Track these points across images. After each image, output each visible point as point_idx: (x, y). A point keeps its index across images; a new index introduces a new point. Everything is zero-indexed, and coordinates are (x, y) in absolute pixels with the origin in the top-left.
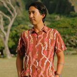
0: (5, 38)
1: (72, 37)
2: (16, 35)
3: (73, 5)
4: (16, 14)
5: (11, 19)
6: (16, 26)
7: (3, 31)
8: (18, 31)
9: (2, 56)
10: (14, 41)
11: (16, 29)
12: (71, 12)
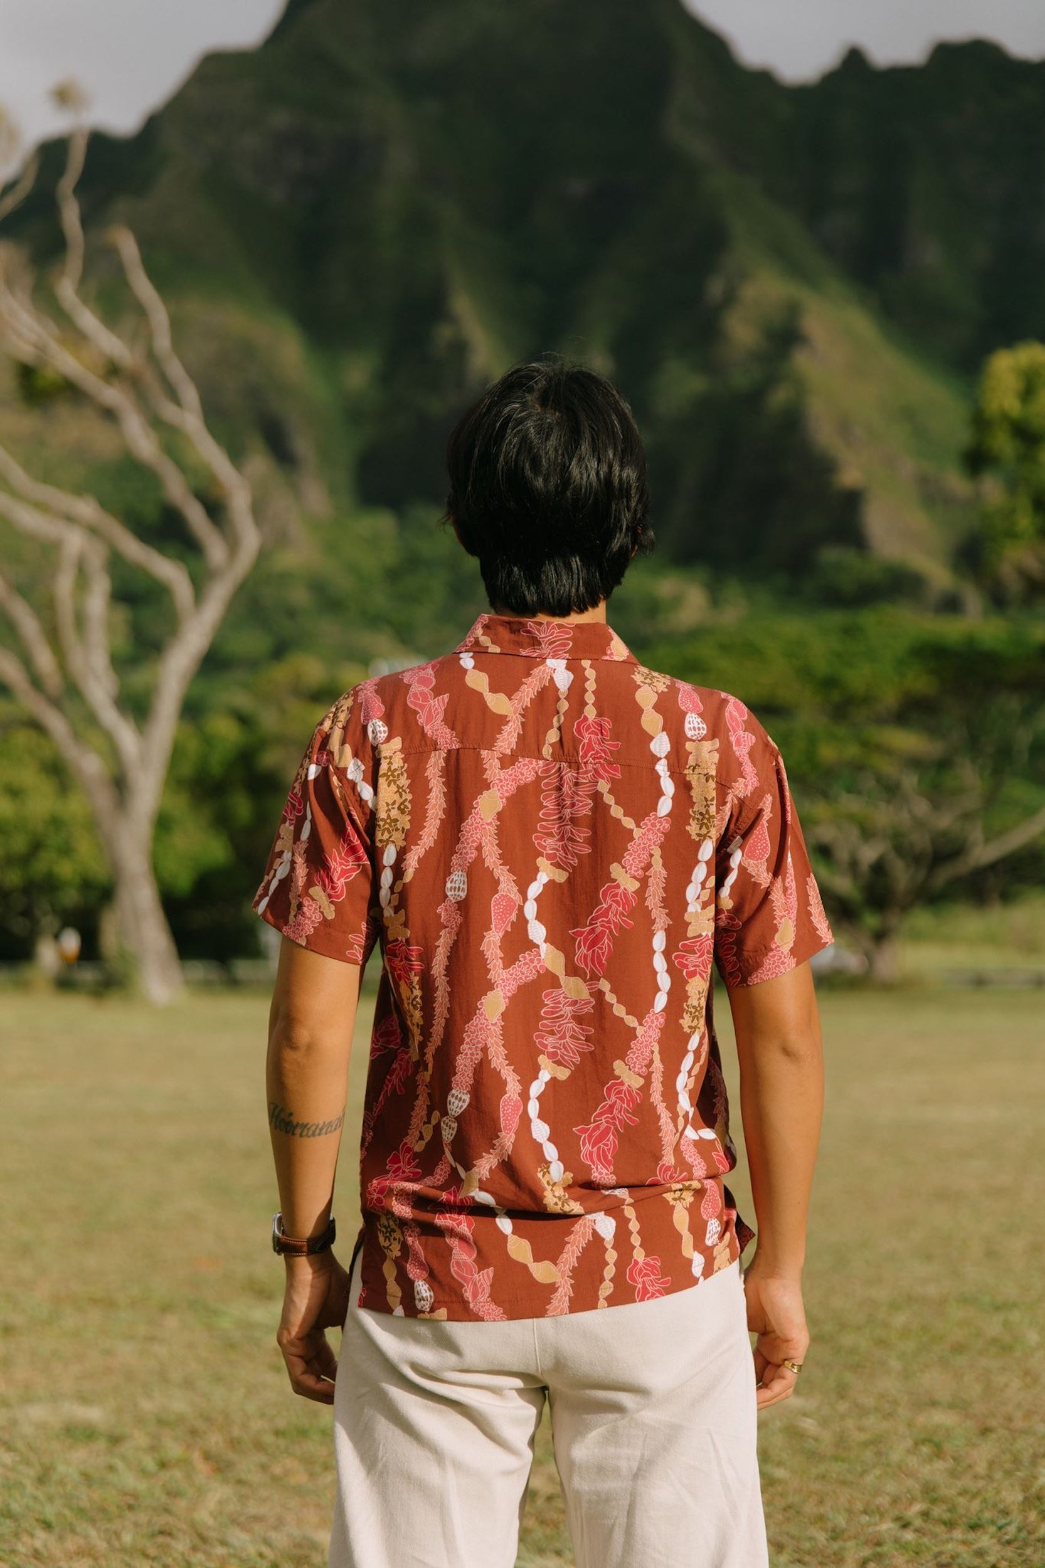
0: (120, 784)
1: (820, 809)
2: (246, 758)
3: (850, 476)
4: (251, 539)
5: (199, 584)
6: (253, 664)
7: (110, 716)
8: (269, 720)
9: (88, 975)
10: (222, 821)
11: (241, 700)
12: (831, 555)
